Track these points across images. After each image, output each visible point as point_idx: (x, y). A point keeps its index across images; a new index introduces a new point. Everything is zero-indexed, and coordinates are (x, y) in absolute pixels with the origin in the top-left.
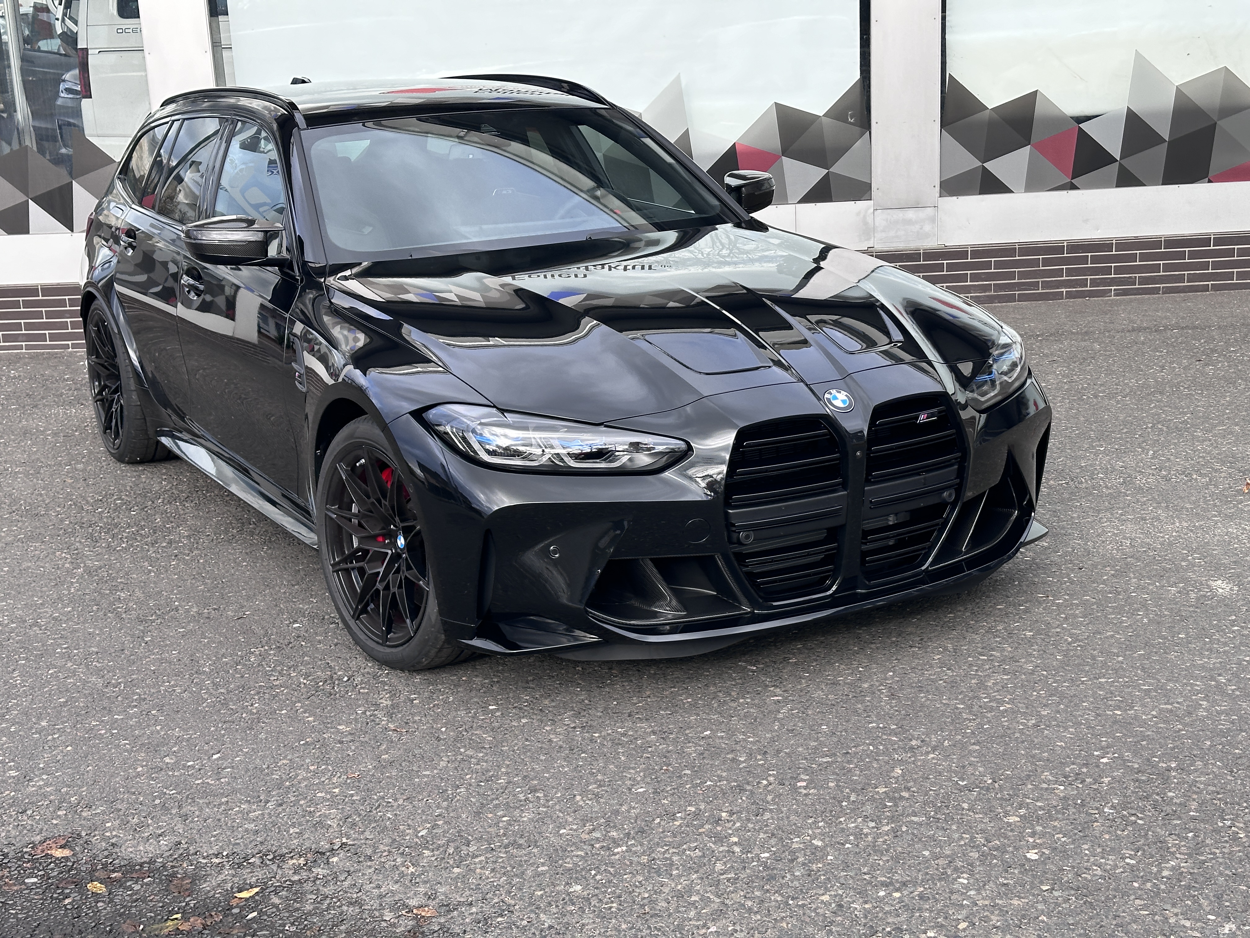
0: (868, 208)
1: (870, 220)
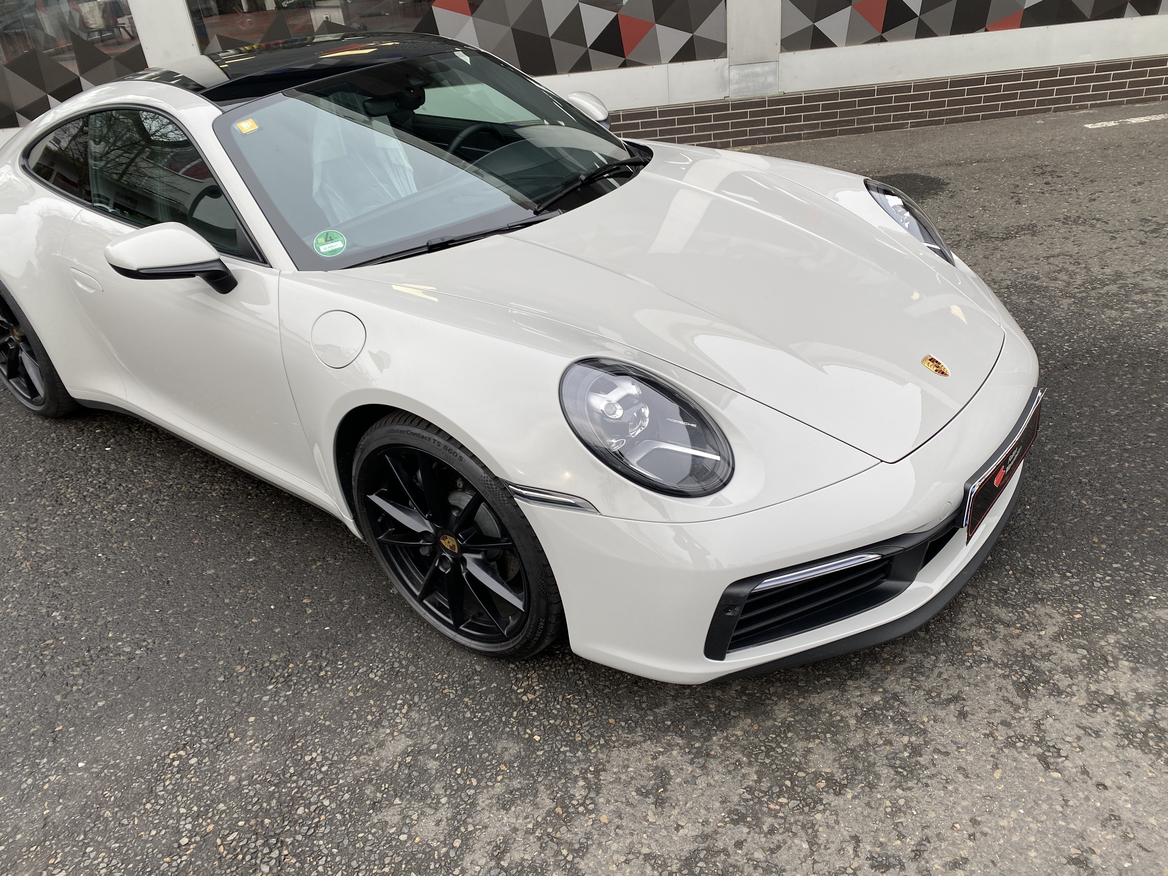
0: (725, 65)
1: (726, 74)
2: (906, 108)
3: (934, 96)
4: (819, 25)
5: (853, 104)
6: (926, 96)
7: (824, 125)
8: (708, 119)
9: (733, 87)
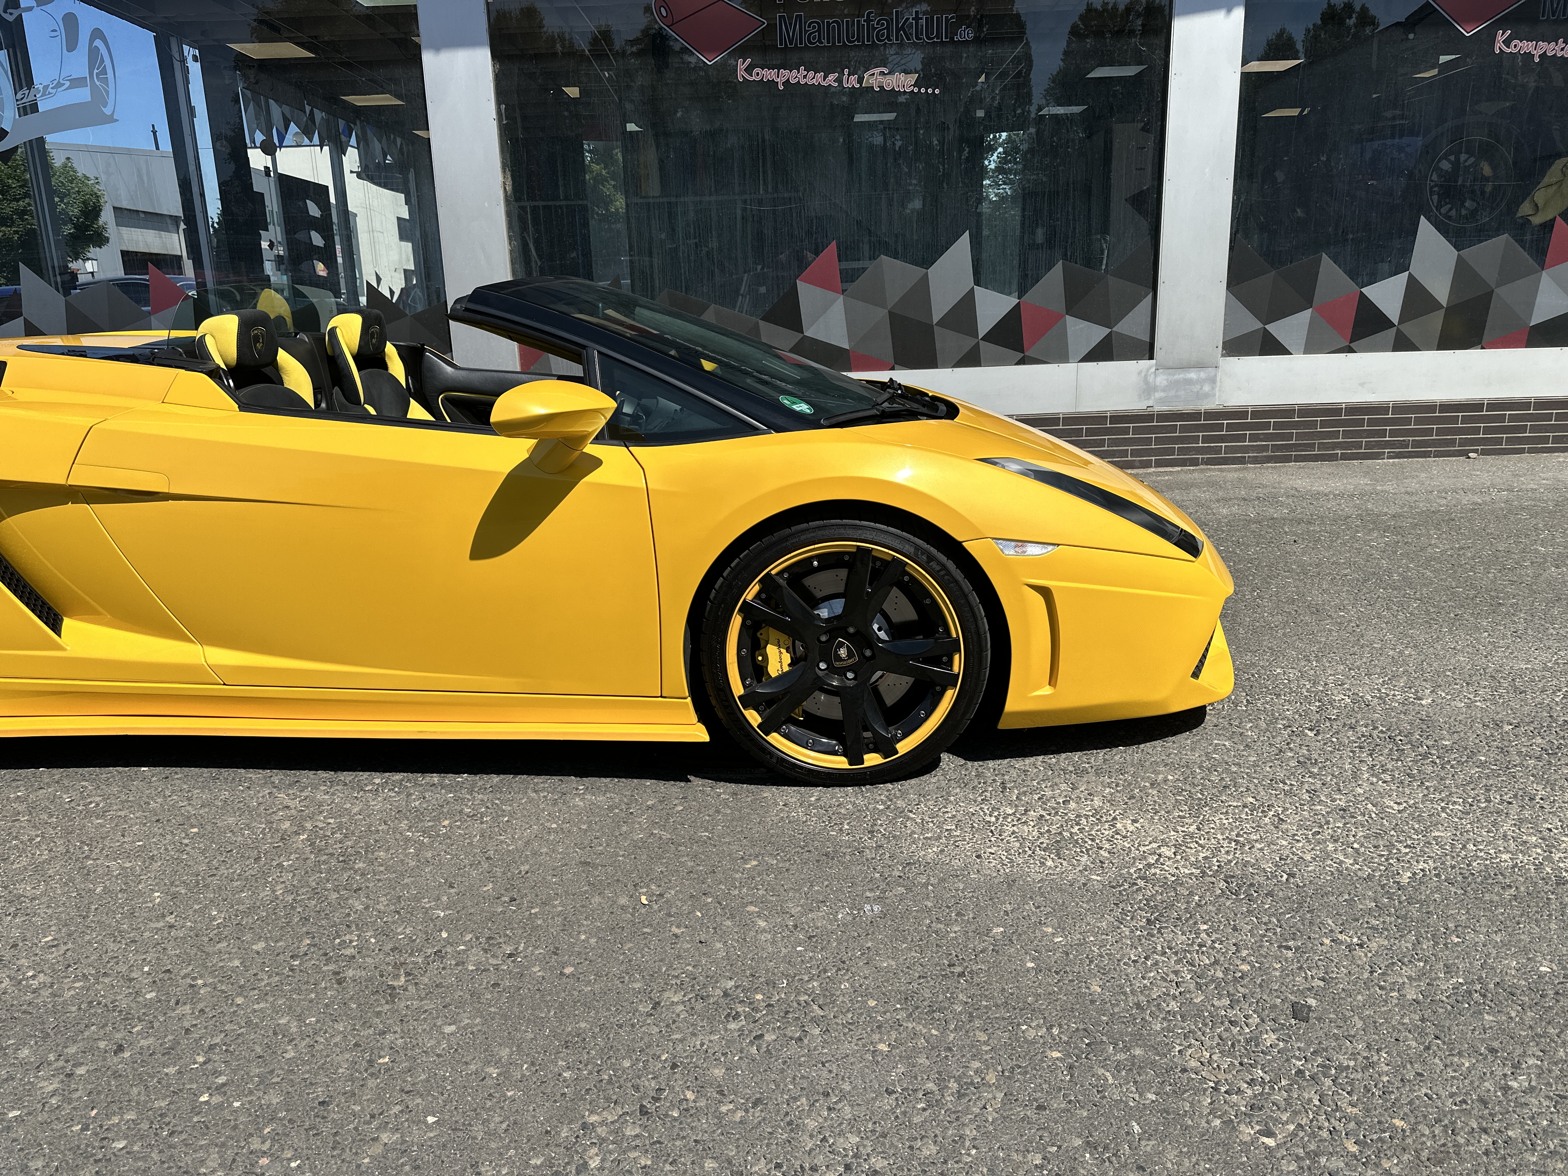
0: (1151, 368)
1: (1151, 379)
2: (1383, 433)
3: (1418, 421)
4: (1270, 328)
5: (1314, 424)
6: (1408, 421)
7: (1276, 448)
8: (1126, 431)
9: (1158, 395)
